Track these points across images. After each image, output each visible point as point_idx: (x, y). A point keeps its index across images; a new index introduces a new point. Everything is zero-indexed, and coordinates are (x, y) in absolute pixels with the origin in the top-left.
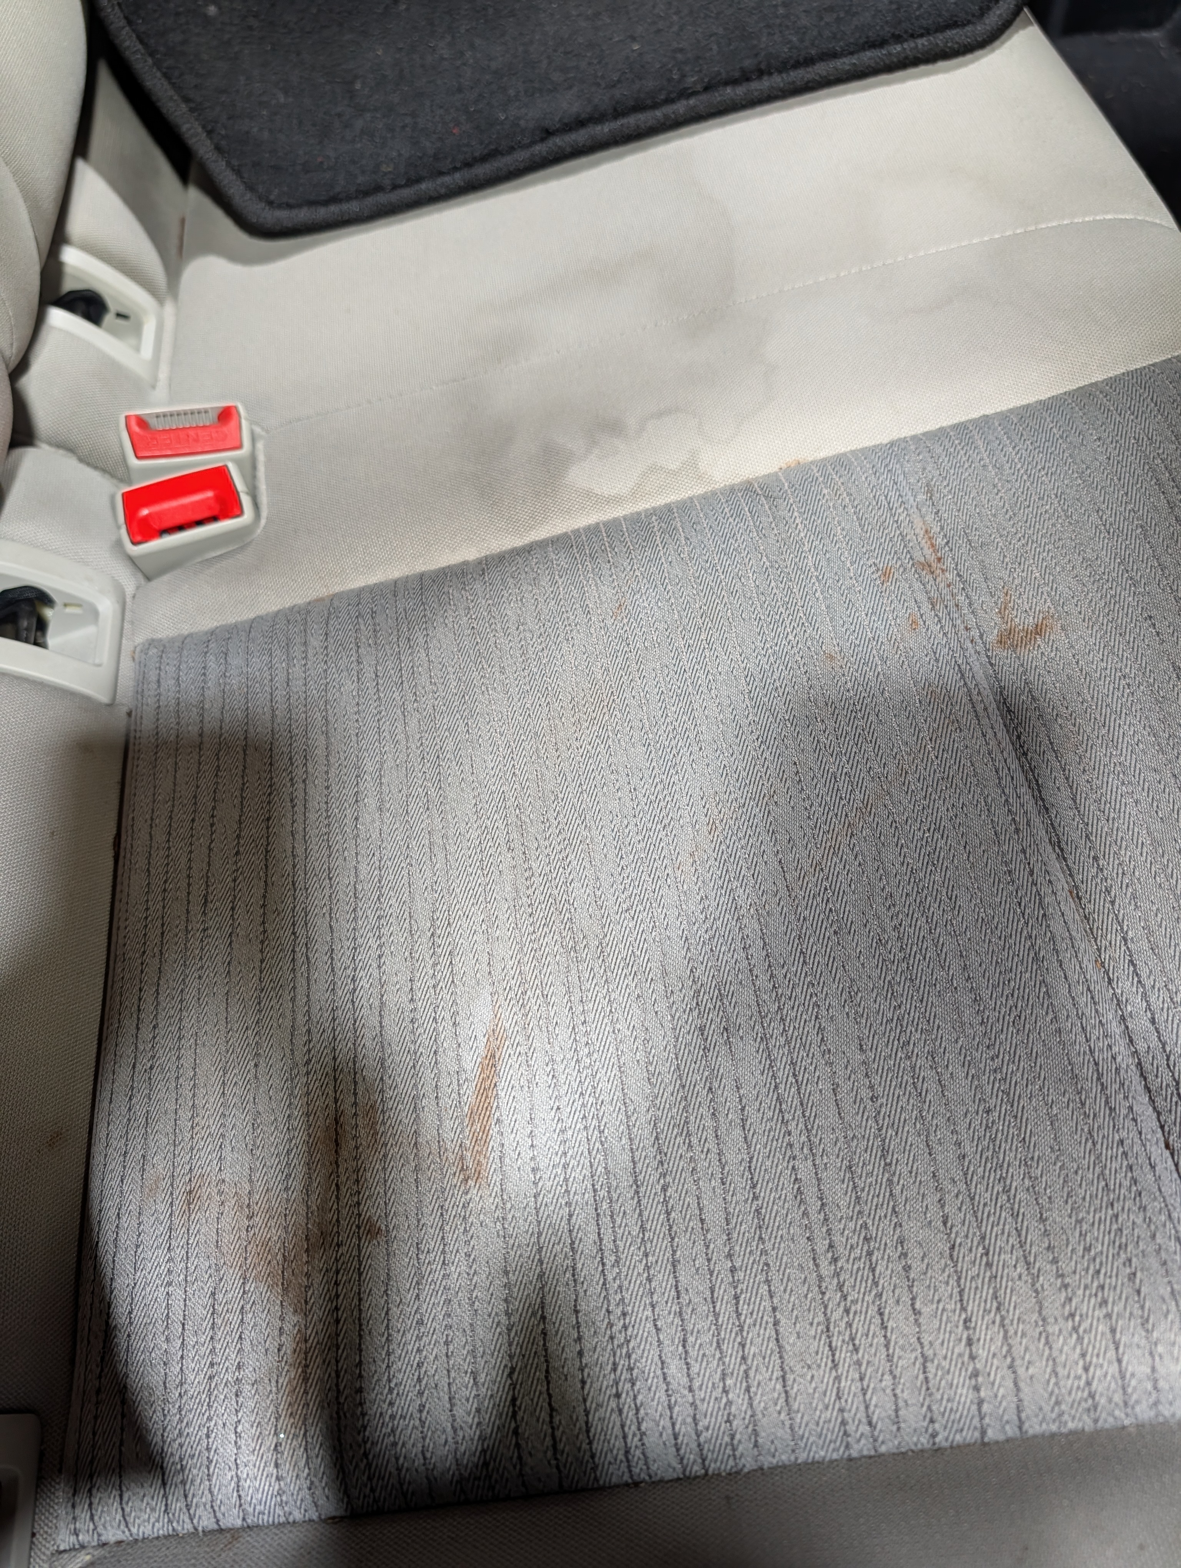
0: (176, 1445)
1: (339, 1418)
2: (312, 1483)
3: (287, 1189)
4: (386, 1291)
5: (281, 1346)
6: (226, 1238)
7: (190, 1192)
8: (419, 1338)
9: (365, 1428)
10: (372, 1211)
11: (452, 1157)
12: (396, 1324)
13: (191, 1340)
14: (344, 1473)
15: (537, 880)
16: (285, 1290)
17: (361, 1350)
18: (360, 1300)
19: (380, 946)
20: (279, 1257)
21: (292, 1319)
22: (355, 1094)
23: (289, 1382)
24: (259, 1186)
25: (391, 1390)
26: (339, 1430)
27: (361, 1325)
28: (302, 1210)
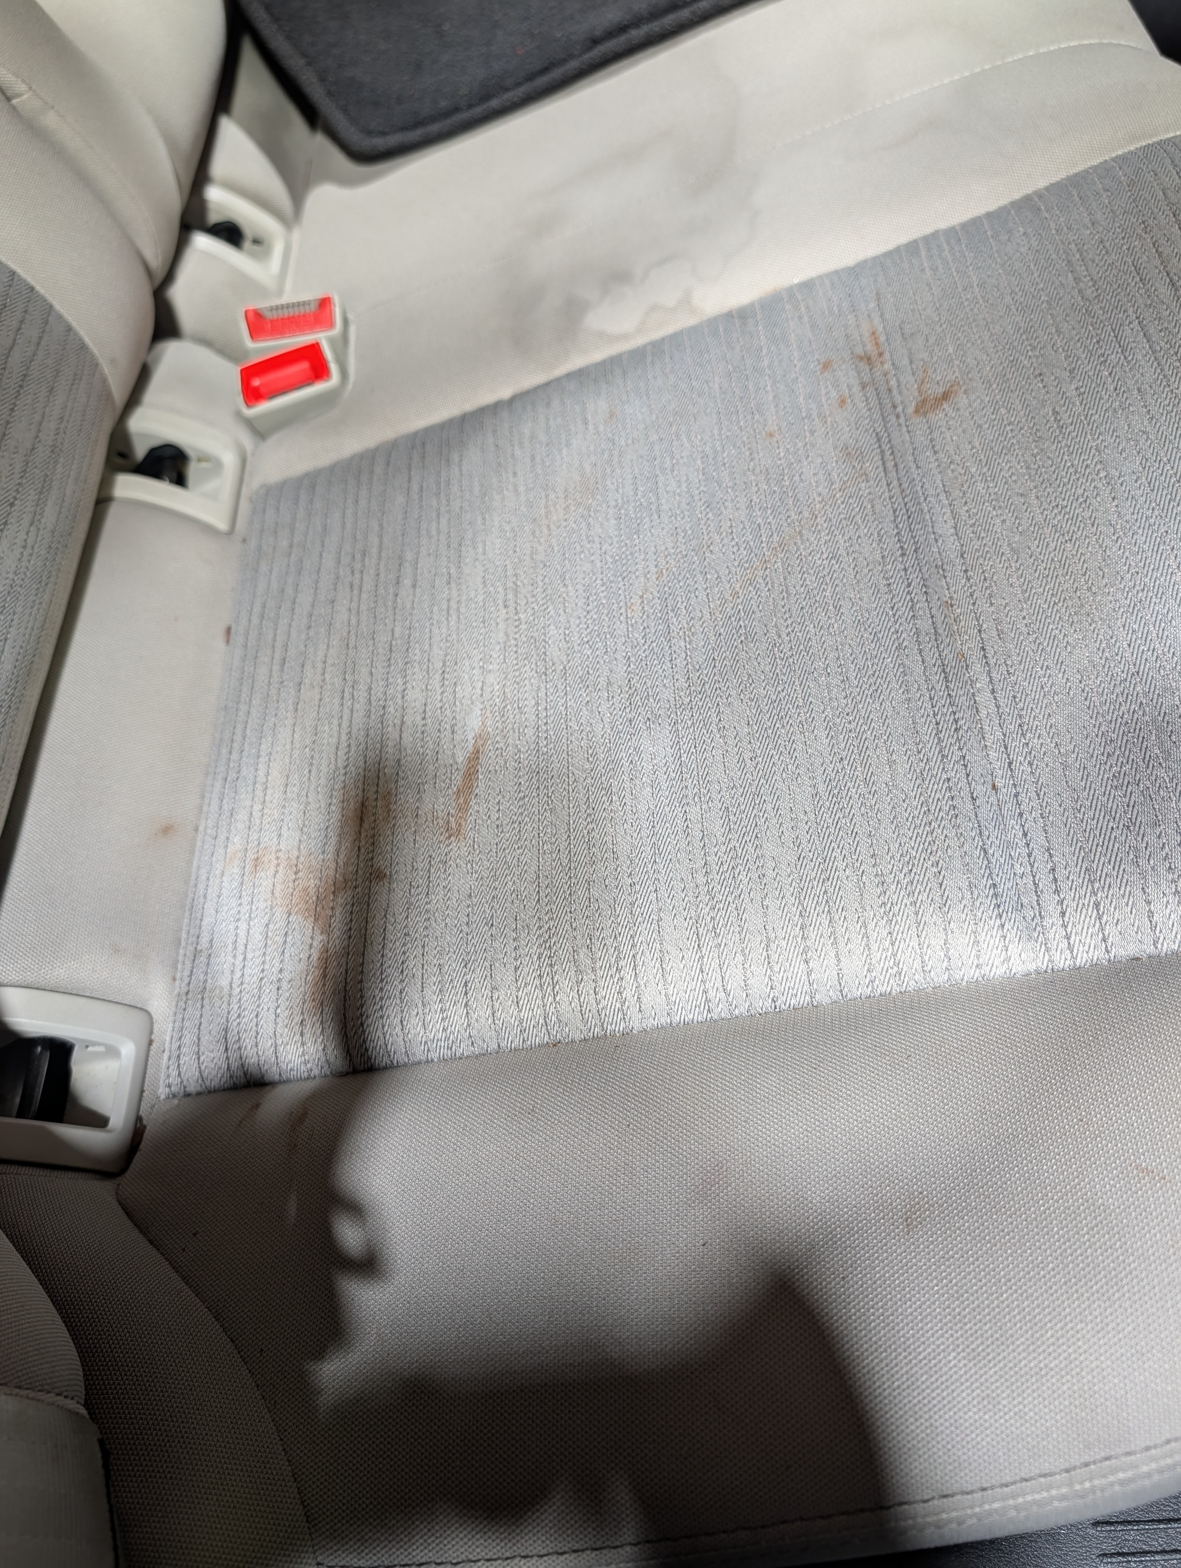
0: (235, 1024)
1: (345, 1000)
2: (325, 1046)
3: (324, 852)
4: (385, 916)
5: (310, 956)
6: (278, 888)
7: (258, 858)
8: (404, 945)
9: (362, 1006)
10: (380, 862)
11: (441, 822)
12: (390, 937)
13: (249, 956)
14: (347, 1037)
15: (523, 627)
16: (316, 920)
17: (363, 955)
18: (367, 922)
19: (405, 683)
20: (314, 898)
21: (319, 938)
22: (378, 785)
23: (314, 978)
24: (304, 852)
25: (382, 981)
26: (345, 1008)
27: (365, 939)
28: (333, 866)
